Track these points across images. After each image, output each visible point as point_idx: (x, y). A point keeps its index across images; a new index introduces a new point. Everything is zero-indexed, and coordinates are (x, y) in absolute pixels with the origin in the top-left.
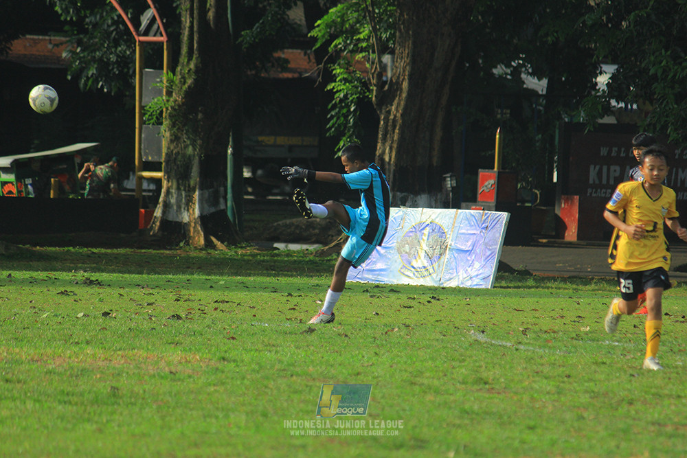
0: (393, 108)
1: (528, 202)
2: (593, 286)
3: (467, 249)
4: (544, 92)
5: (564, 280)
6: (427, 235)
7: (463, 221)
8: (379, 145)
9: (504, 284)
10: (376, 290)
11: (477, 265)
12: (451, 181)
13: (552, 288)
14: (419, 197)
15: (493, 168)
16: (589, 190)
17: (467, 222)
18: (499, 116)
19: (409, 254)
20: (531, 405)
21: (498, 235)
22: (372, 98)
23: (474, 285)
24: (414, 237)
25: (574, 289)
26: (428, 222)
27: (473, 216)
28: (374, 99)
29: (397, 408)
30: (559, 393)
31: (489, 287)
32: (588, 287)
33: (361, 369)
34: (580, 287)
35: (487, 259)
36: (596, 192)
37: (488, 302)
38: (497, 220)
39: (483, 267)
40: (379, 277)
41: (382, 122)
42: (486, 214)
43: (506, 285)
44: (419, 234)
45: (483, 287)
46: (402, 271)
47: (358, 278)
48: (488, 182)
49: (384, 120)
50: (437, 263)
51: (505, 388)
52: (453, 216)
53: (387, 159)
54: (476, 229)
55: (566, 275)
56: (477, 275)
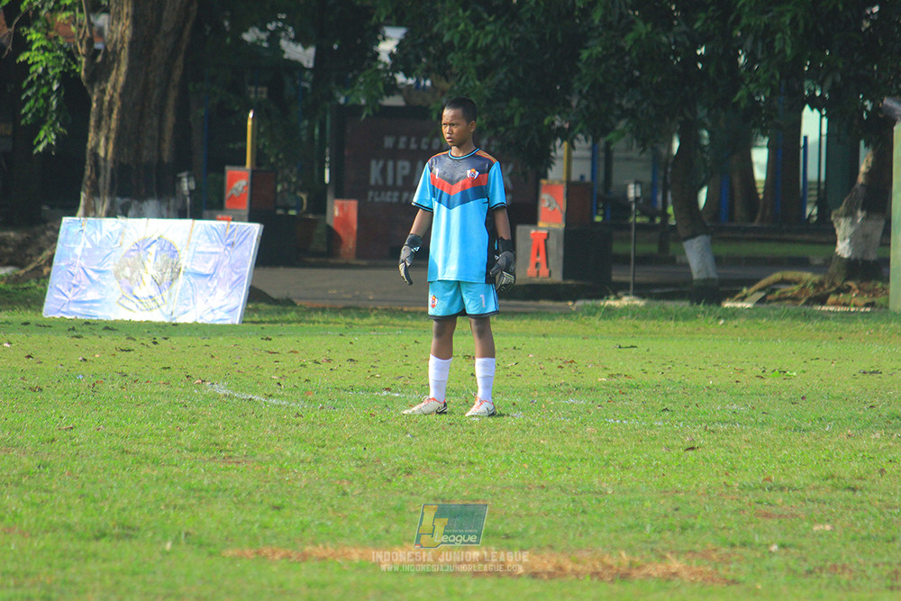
0: (109, 86)
1: (292, 208)
2: (372, 319)
3: (207, 272)
4: (311, 65)
5: (336, 311)
6: (154, 254)
7: (202, 236)
8: (91, 135)
9: (256, 317)
10: (85, 328)
11: (221, 293)
12: (188, 181)
13: (319, 322)
14: (146, 203)
15: (244, 164)
16: (371, 194)
17: (206, 237)
18: (252, 96)
19: (130, 279)
20: (278, 477)
21: (247, 254)
22: (80, 72)
23: (217, 320)
24: (136, 257)
25: (347, 324)
26: (155, 238)
27: (215, 229)
28: (83, 73)
29: (101, 485)
30: (316, 461)
31: (237, 322)
32: (366, 321)
33: (56, 434)
34: (357, 320)
35: (234, 285)
36: (379, 195)
37: (234, 342)
38: (245, 235)
39: (228, 296)
40: (91, 311)
41: (94, 105)
42: (232, 226)
43: (259, 320)
44: (142, 253)
45: (229, 322)
46: (121, 302)
47: (63, 312)
48: (239, 182)
49: (97, 100)
50: (167, 292)
51: (245, 456)
52: (188, 229)
53: (102, 153)
54: (218, 246)
55: (340, 304)
56: (221, 307)
